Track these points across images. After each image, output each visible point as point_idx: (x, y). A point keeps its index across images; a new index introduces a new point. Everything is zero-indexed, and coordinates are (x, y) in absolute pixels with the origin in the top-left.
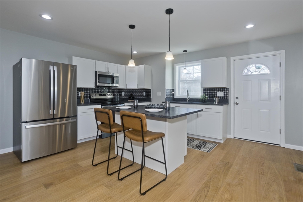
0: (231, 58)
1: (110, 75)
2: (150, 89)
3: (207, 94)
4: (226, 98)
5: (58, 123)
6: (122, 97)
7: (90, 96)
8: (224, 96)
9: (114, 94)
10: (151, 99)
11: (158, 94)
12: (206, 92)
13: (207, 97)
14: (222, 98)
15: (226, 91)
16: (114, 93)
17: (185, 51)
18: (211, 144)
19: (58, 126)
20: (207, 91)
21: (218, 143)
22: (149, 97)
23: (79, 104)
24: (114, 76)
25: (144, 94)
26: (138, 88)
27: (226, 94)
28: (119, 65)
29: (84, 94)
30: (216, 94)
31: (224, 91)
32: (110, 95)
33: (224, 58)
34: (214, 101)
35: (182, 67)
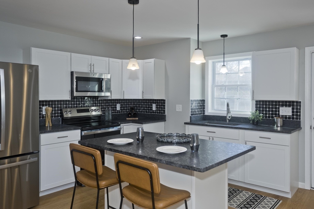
0: (306, 48)
1: (96, 77)
2: (163, 100)
3: (263, 111)
4: (297, 118)
5: (6, 166)
6: (116, 112)
7: (62, 113)
8: (293, 115)
9: (102, 108)
10: (165, 116)
11: (177, 108)
12: (260, 108)
13: (261, 115)
14: (289, 118)
15: (297, 105)
16: (102, 106)
17: (224, 36)
18: (271, 199)
19: (6, 170)
20: (263, 105)
21: (282, 198)
22: (161, 113)
23: (43, 129)
24: (103, 79)
25: (154, 107)
26: (143, 97)
27: (297, 112)
28: (110, 58)
29: (52, 111)
30: (279, 111)
31: (293, 105)
32: (95, 110)
33: (295, 50)
34: (274, 123)
35: (219, 62)
